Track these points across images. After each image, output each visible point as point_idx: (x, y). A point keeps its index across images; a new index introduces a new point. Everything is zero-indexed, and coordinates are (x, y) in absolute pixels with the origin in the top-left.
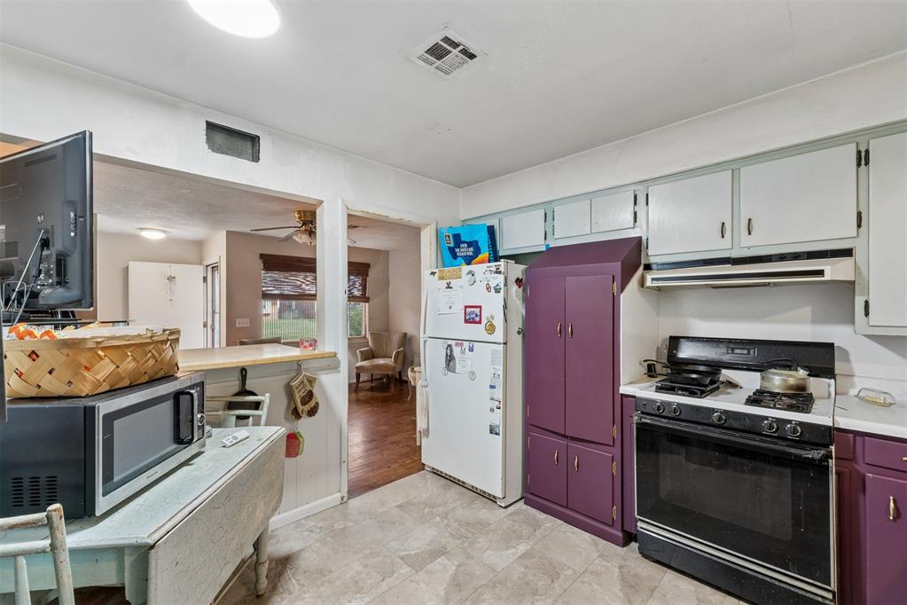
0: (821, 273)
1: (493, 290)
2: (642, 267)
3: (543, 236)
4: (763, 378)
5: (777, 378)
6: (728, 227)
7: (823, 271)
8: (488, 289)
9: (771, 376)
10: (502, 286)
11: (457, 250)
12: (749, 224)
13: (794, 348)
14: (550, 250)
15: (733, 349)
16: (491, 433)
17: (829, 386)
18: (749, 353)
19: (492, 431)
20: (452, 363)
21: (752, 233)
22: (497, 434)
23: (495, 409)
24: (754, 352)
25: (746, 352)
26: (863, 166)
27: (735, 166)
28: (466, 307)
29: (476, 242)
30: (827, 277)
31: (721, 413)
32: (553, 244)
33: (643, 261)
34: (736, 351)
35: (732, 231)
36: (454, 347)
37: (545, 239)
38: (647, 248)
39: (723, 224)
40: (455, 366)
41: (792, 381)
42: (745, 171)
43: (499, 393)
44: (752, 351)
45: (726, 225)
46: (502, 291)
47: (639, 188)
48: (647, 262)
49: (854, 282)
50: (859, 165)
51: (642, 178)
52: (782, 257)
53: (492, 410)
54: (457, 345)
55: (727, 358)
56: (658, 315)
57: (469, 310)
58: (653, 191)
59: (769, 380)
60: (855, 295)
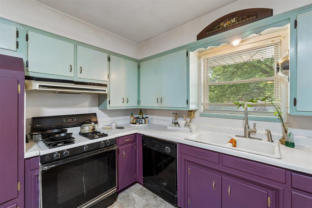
7: (106, 90)
12: (81, 69)
15: (66, 120)
18: (73, 120)
21: (82, 73)
24: (75, 120)
25: (71, 120)
26: (109, 61)
27: (75, 43)
31: (87, 146)
35: (74, 70)
38: (27, 66)
39: (71, 66)
41: (91, 128)
48: (28, 75)
49: (107, 95)
60: (107, 98)
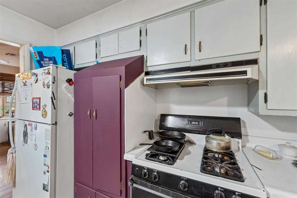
0: (245, 73)
1: (46, 86)
2: (144, 73)
3: (95, 56)
4: (207, 141)
5: (215, 142)
6: (188, 47)
7: (246, 71)
8: (44, 85)
9: (212, 141)
10: (51, 83)
11: (42, 62)
12: (200, 45)
13: (221, 121)
14: (98, 64)
15: (191, 122)
16: (44, 189)
17: (238, 143)
18: (199, 124)
19: (45, 188)
20: (26, 138)
21: (201, 51)
22: (47, 191)
23: (46, 172)
24: (201, 124)
25: (197, 123)
26: (263, 5)
27: (192, 10)
28: (33, 99)
29: (54, 58)
30: (249, 76)
31: (186, 180)
32: (100, 61)
33: (145, 70)
34: (193, 123)
35: (191, 50)
36: (27, 126)
37: (96, 58)
38: (147, 62)
39: (186, 45)
40: (27, 140)
41: (223, 144)
42: (198, 12)
43: (48, 161)
44: (200, 123)
45: (187, 46)
46: (51, 87)
47: (142, 25)
48: (146, 71)
49: (258, 81)
50: (261, 4)
51: (144, 19)
52: (218, 66)
53: (45, 173)
54: (29, 125)
55: (188, 127)
56: (156, 102)
57: (35, 100)
58: (149, 26)
59: (211, 143)
60: (257, 89)
